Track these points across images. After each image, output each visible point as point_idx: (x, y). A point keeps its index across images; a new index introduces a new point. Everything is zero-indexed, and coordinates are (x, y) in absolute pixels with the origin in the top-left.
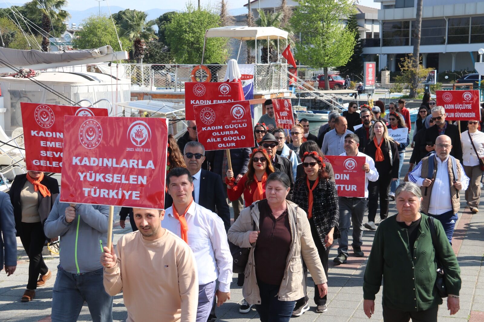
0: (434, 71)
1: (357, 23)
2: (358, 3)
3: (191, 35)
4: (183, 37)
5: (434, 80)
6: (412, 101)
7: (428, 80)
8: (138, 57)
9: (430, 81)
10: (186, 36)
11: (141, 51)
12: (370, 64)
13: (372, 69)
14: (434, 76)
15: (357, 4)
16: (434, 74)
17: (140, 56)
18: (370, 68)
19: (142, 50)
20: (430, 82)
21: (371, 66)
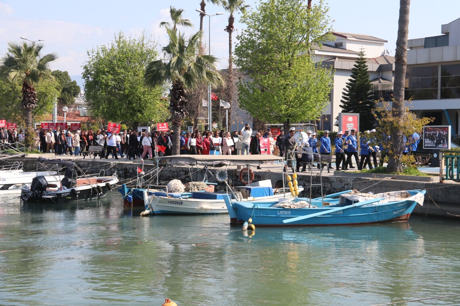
0: (448, 128)
1: (367, 69)
2: (389, 54)
3: (110, 76)
4: (99, 79)
5: (447, 143)
6: (389, 179)
7: (438, 143)
8: (26, 106)
9: (441, 144)
10: (103, 78)
11: (32, 98)
12: (350, 116)
13: (353, 124)
14: (447, 135)
15: (387, 54)
16: (448, 132)
17: (29, 105)
18: (350, 122)
19: (34, 97)
20: (440, 146)
21: (350, 119)
